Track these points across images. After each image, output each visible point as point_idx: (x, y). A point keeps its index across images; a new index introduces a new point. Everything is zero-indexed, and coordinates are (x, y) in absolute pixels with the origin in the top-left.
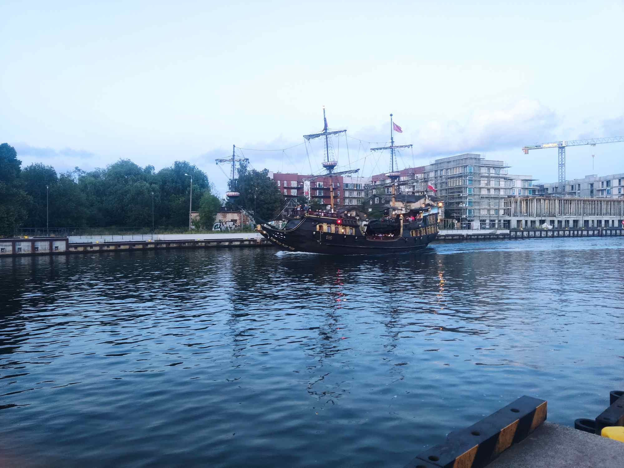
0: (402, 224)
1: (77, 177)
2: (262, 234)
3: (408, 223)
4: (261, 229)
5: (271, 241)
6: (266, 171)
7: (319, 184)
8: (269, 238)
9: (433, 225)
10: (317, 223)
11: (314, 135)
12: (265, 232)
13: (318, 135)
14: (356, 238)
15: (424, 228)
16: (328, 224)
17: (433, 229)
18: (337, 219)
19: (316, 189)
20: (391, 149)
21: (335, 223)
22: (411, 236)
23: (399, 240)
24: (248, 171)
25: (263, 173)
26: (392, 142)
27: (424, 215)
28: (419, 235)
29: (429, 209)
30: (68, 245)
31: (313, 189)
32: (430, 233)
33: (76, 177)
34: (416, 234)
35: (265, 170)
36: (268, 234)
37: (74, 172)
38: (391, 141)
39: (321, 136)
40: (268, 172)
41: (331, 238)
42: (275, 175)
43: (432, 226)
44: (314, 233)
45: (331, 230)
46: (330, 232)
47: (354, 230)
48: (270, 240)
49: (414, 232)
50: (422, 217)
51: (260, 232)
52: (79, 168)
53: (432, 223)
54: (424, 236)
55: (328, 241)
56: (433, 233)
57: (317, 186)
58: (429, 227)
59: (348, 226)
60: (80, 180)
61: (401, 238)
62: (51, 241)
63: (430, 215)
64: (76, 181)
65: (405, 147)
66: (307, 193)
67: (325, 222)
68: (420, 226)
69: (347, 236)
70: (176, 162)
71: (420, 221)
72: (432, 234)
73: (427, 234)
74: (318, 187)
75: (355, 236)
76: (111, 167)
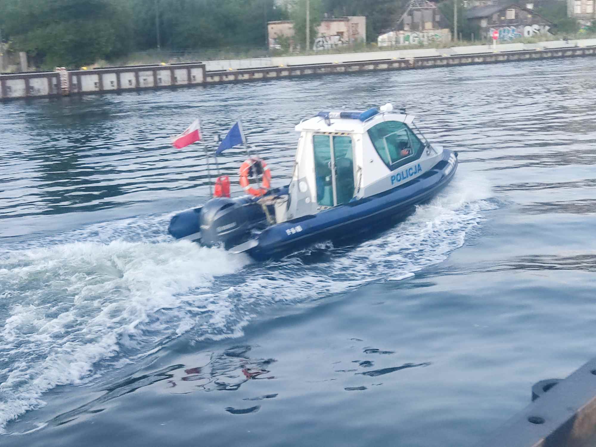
30: (206, 74)
62: (189, 68)
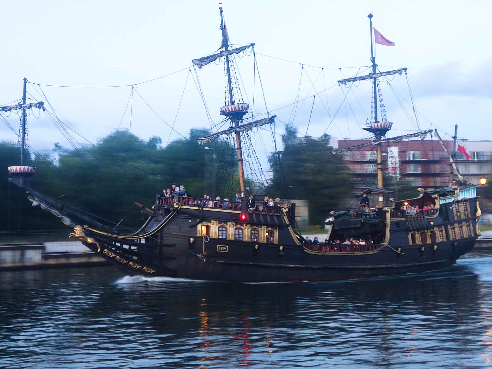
0: (388, 221)
1: (57, 158)
2: (86, 243)
3: (403, 219)
4: (83, 234)
5: (105, 256)
6: (326, 138)
7: (414, 155)
8: (99, 250)
9: (464, 220)
10: (198, 220)
11: (207, 58)
12: (90, 240)
13: (212, 58)
14: (281, 248)
15: (443, 228)
16: (220, 222)
17: (465, 228)
18: (240, 212)
19: (410, 162)
20: (373, 80)
21: (236, 220)
22: (411, 243)
23: (382, 251)
24: (299, 138)
25: (323, 141)
26: (374, 66)
27: (443, 202)
28: (429, 241)
29: (456, 191)
31: (404, 163)
32: (458, 238)
33: (55, 157)
34: (424, 239)
35: (326, 135)
36: (97, 244)
37: (53, 150)
38: (372, 64)
39: (218, 59)
40: (330, 138)
41: (225, 248)
42: (341, 143)
43: (464, 223)
44: (192, 239)
45: (226, 233)
46: (224, 237)
47: (276, 234)
48: (102, 254)
49: (418, 236)
50: (437, 206)
51: (80, 240)
52: (59, 145)
53: (463, 217)
54: (442, 242)
55: (222, 255)
56: (466, 236)
57: (409, 158)
58: (456, 225)
59: (264, 225)
60: (61, 161)
61: (387, 247)
62: (23, 249)
63: (458, 202)
64: (56, 163)
65: (395, 73)
66: (394, 169)
67: (215, 219)
68: (432, 223)
69: (260, 245)
70: (192, 131)
71: (434, 214)
72: (462, 238)
73: (451, 238)
74: (411, 159)
75: (278, 246)
76: (102, 142)
